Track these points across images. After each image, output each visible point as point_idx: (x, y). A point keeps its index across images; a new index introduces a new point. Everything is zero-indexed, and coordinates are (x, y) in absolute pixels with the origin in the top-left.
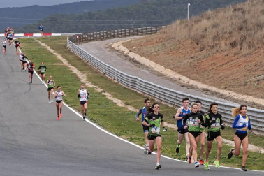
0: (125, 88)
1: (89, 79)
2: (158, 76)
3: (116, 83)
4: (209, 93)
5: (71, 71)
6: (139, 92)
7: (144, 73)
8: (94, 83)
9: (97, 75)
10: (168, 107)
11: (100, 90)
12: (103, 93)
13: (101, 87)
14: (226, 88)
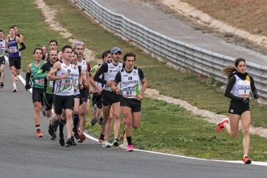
0: (106, 32)
1: (58, 18)
2: (166, 13)
3: (96, 25)
4: (232, 39)
5: (36, 5)
6: (124, 38)
7: (146, 8)
8: (63, 24)
9: (72, 11)
10: (157, 60)
11: (67, 35)
12: (71, 40)
13: (71, 31)
14: (260, 32)
